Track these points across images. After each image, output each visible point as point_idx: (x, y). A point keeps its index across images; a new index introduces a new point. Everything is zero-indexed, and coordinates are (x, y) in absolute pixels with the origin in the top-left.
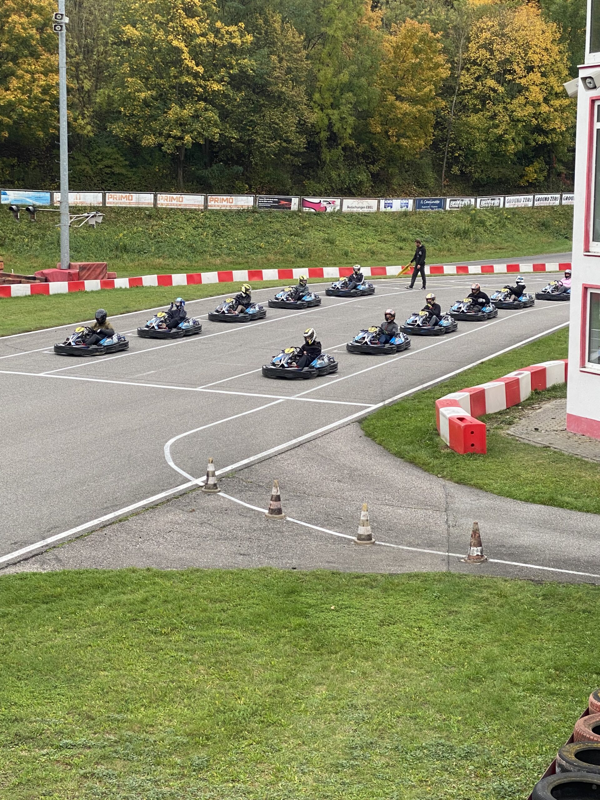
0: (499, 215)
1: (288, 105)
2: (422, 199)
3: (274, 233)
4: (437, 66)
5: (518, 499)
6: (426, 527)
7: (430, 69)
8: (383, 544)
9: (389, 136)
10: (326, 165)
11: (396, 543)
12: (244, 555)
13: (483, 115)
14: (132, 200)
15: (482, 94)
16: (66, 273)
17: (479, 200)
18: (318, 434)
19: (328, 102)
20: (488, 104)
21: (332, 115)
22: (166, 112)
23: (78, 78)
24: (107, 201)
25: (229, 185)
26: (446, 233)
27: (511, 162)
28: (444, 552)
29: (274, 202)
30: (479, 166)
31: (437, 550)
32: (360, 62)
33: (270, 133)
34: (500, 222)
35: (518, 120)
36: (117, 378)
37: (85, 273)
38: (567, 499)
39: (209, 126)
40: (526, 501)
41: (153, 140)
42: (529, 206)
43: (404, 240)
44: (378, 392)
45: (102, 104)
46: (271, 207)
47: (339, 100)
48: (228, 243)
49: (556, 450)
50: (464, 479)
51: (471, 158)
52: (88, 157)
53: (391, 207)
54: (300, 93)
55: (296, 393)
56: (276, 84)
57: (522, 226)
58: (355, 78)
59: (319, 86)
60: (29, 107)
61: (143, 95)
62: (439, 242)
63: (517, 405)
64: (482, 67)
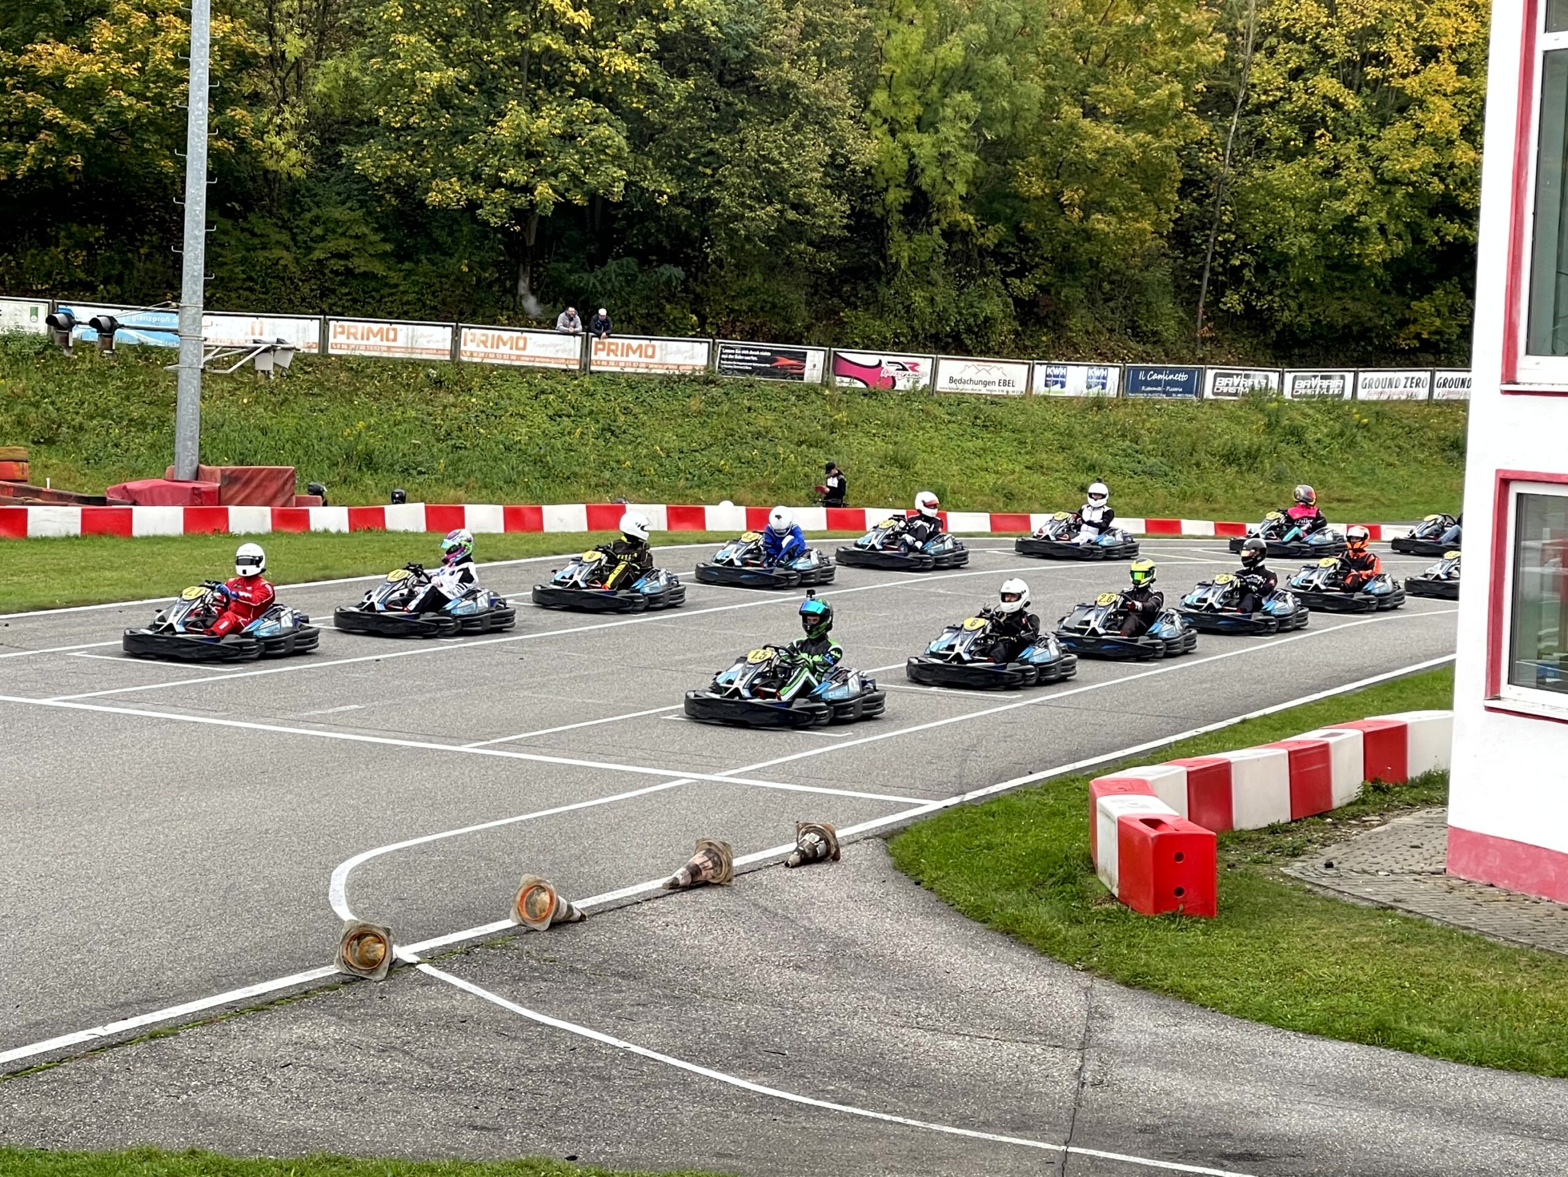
0: (1339, 417)
1: (804, 116)
2: (1142, 368)
3: (758, 436)
4: (1191, 35)
5: (1287, 1028)
6: (1019, 1083)
7: (1173, 42)
8: (886, 1117)
9: (1062, 206)
10: (899, 274)
11: (924, 1117)
12: (483, 1128)
13: (1307, 167)
14: (395, 340)
15: (1305, 112)
16: (186, 489)
17: (1289, 378)
18: (765, 860)
19: (909, 115)
20: (1320, 137)
21: (919, 146)
22: (493, 124)
23: (271, 32)
24: (331, 340)
25: (648, 314)
26: (1200, 455)
27: (1377, 286)
28: (1054, 1143)
29: (761, 359)
30: (1292, 293)
31: (1036, 1139)
32: (993, 16)
33: (757, 183)
34: (1342, 434)
35: (1396, 182)
36: (253, 716)
37: (237, 493)
38: (1424, 1030)
39: (600, 162)
40: (1312, 1032)
41: (455, 192)
42: (1420, 398)
43: (1092, 468)
44: (953, 773)
45: (330, 96)
46: (750, 372)
47: (936, 111)
48: (637, 457)
49: (1409, 915)
50: (1144, 975)
51: (1272, 272)
52: (291, 229)
53: (1063, 385)
54: (836, 86)
55: (727, 767)
56: (777, 63)
57: (1400, 447)
58: (980, 56)
59: (888, 74)
60: (140, 96)
61: (433, 78)
62: (1182, 477)
63: (1322, 815)
64: (1307, 47)
